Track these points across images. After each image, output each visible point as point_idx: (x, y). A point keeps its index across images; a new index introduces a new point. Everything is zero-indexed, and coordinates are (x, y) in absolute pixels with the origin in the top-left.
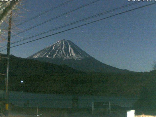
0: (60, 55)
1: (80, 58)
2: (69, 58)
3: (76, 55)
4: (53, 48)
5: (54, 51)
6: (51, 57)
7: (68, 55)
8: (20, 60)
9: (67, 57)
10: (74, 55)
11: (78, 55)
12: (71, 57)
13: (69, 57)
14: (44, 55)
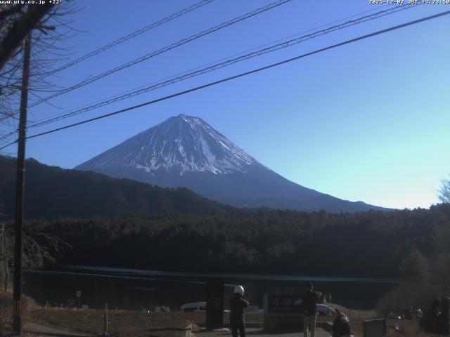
0: (170, 159)
1: (226, 169)
2: (197, 168)
3: (217, 158)
4: (151, 140)
5: (154, 148)
6: (145, 165)
7: (193, 159)
8: (55, 172)
9: (190, 166)
10: (211, 158)
11: (222, 159)
12: (203, 166)
13: (198, 165)
14: (125, 158)
